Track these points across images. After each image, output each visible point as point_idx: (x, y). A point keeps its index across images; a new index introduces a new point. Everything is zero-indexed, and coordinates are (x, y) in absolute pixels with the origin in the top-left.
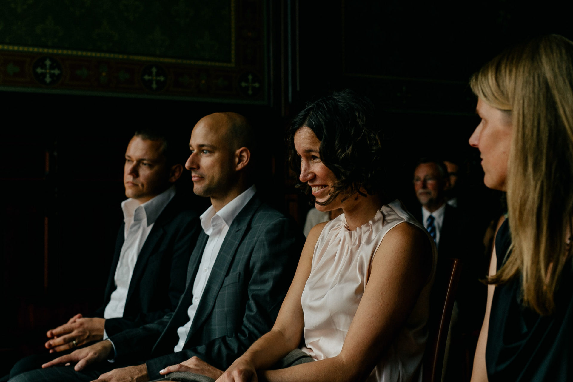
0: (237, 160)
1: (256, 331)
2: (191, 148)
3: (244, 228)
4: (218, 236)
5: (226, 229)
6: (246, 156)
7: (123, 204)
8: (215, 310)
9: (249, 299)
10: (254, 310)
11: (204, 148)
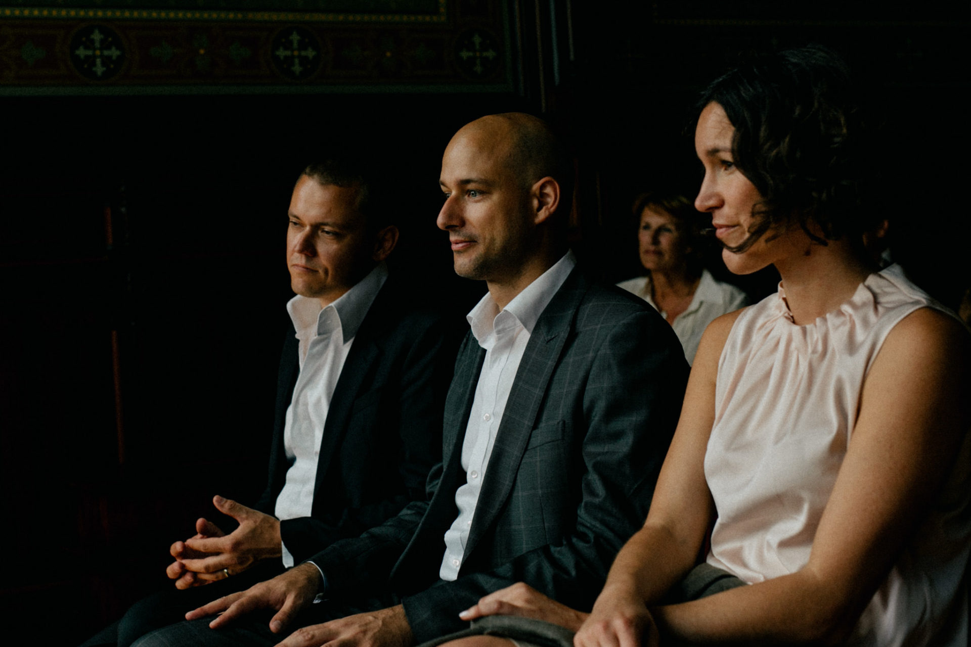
0: (535, 203)
1: (609, 534)
2: (443, 188)
3: (562, 334)
4: (508, 350)
5: (524, 337)
6: (552, 194)
7: (289, 306)
8: (515, 494)
9: (586, 471)
10: (601, 494)
11: (471, 186)
